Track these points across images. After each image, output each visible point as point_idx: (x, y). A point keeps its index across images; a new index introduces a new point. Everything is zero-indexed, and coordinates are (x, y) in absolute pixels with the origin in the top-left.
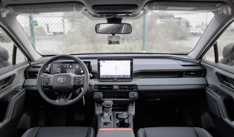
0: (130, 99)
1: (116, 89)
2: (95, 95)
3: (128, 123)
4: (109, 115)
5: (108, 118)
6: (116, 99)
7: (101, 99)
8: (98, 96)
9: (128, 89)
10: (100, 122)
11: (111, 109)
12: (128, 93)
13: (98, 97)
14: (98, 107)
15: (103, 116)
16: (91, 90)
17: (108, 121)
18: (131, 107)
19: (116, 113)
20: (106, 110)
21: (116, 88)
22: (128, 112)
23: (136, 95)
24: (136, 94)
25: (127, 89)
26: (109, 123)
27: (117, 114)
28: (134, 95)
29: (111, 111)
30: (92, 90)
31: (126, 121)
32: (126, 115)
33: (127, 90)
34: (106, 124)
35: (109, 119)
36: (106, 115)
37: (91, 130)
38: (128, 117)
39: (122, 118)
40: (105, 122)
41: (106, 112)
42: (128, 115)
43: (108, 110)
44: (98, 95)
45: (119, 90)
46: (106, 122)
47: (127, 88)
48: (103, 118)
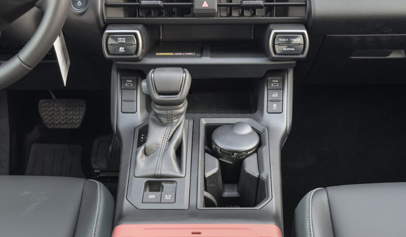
0: (273, 60)
1: (208, 13)
2: (111, 41)
3: (256, 174)
4: (170, 140)
5: (166, 150)
6: (207, 60)
7: (137, 60)
8: (122, 45)
9: (263, 11)
10: (132, 174)
11: (183, 108)
12: (262, 29)
13: (122, 49)
14: (128, 95)
15: (145, 141)
16: (89, 17)
17: (165, 171)
18: (275, 95)
19: (204, 121)
20: (156, 115)
21: (205, 9)
22: (258, 120)
23: (299, 40)
24: (300, 37)
25: (258, 11)
26: (170, 179)
27: (210, 130)
28: (289, 44)
29: (183, 117)
30: (97, 17)
31: (251, 167)
32: (250, 134)
33: (260, 16)
34: (155, 184)
35: (170, 159)
36: (158, 136)
37: (94, 199)
38: (260, 145)
39: (233, 152)
40: (152, 173)
41: (161, 124)
42: (259, 134)
43: (166, 116)
44: (122, 40)
45: (223, 16)
46: (158, 172)
47: (260, 7)
48: (145, 153)
